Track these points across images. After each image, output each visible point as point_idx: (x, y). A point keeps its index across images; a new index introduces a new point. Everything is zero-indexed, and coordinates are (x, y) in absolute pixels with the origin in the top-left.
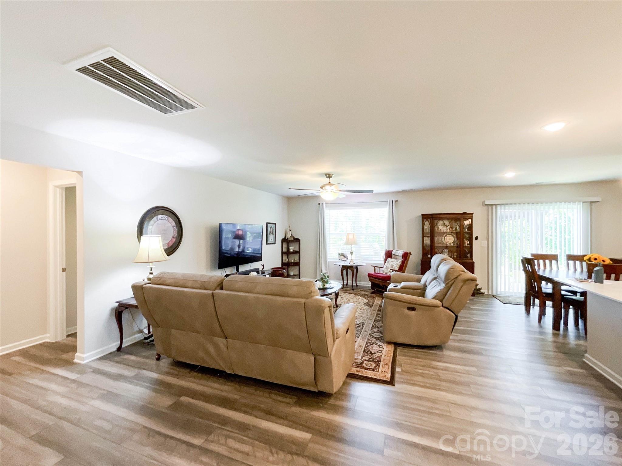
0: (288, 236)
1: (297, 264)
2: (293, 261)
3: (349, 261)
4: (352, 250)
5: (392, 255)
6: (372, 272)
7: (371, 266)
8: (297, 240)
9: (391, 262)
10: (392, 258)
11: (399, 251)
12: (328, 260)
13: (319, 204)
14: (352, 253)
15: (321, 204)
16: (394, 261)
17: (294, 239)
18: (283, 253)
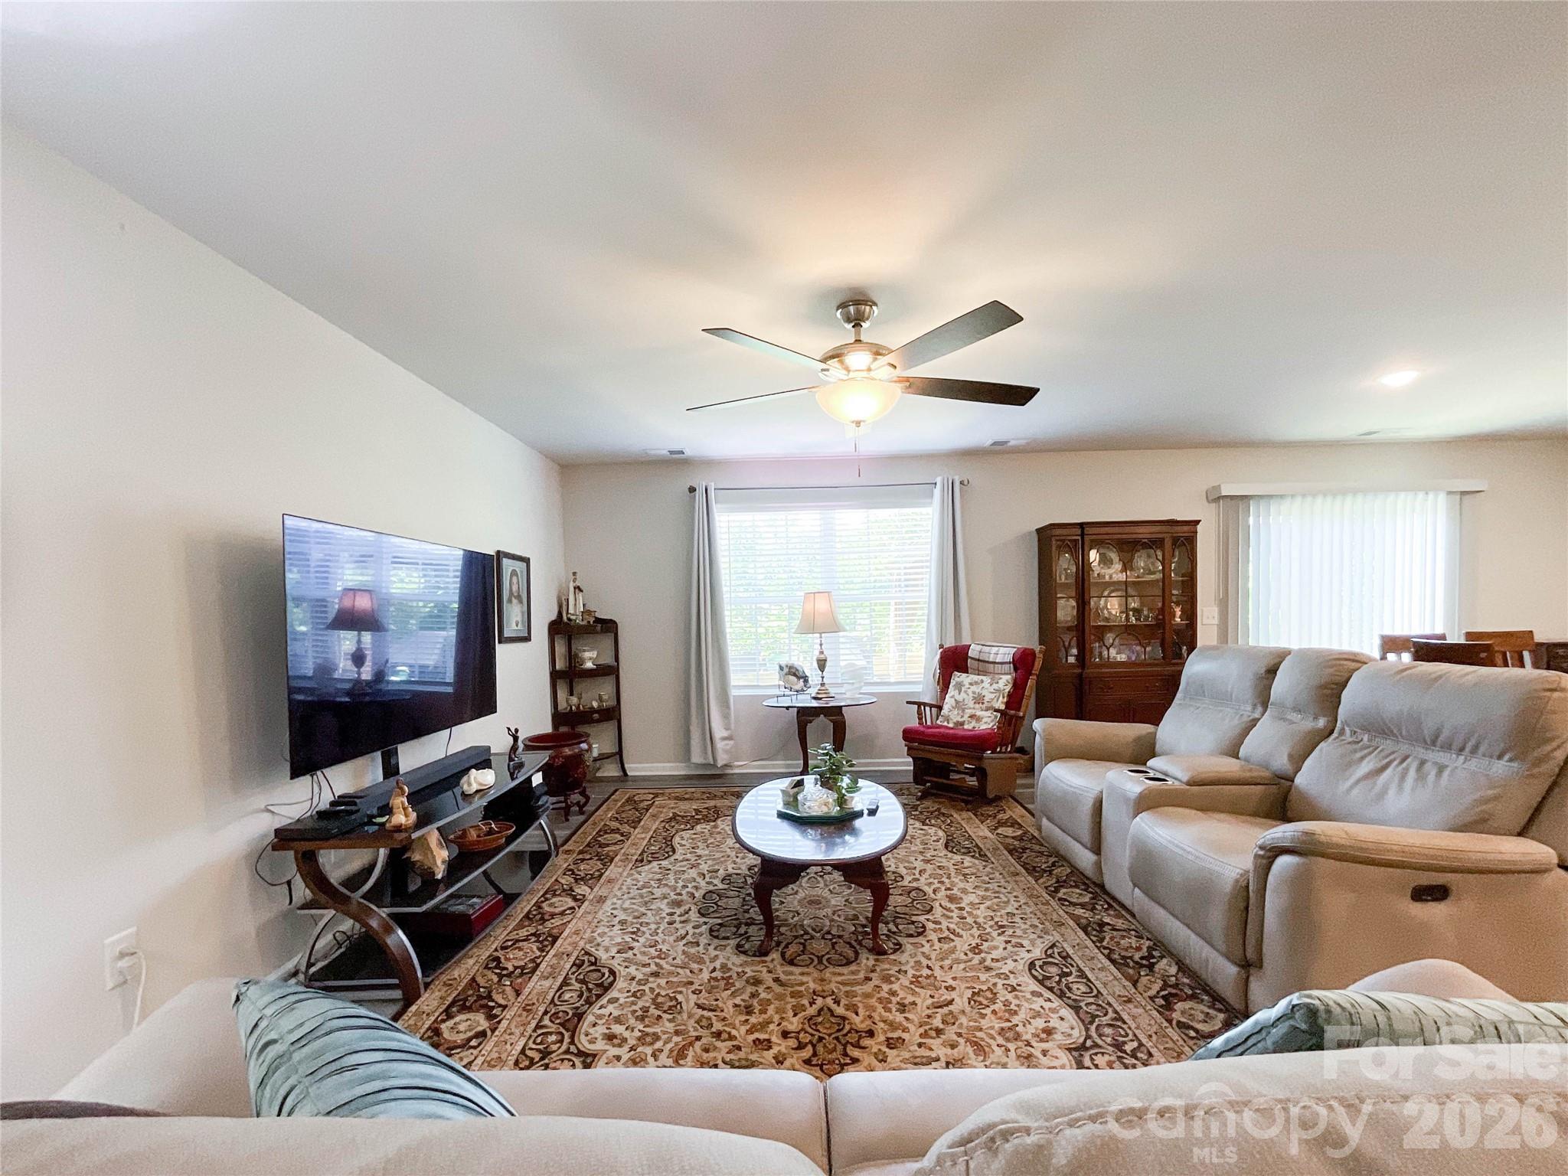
0: (571, 611)
1: (611, 714)
2: (595, 704)
3: (813, 691)
4: (822, 653)
5: (969, 660)
6: (914, 723)
7: (907, 702)
8: (608, 627)
9: (971, 684)
10: (966, 672)
11: (997, 649)
12: (734, 693)
13: (692, 490)
14: (822, 664)
15: (700, 494)
16: (982, 681)
17: (598, 620)
18: (555, 676)
